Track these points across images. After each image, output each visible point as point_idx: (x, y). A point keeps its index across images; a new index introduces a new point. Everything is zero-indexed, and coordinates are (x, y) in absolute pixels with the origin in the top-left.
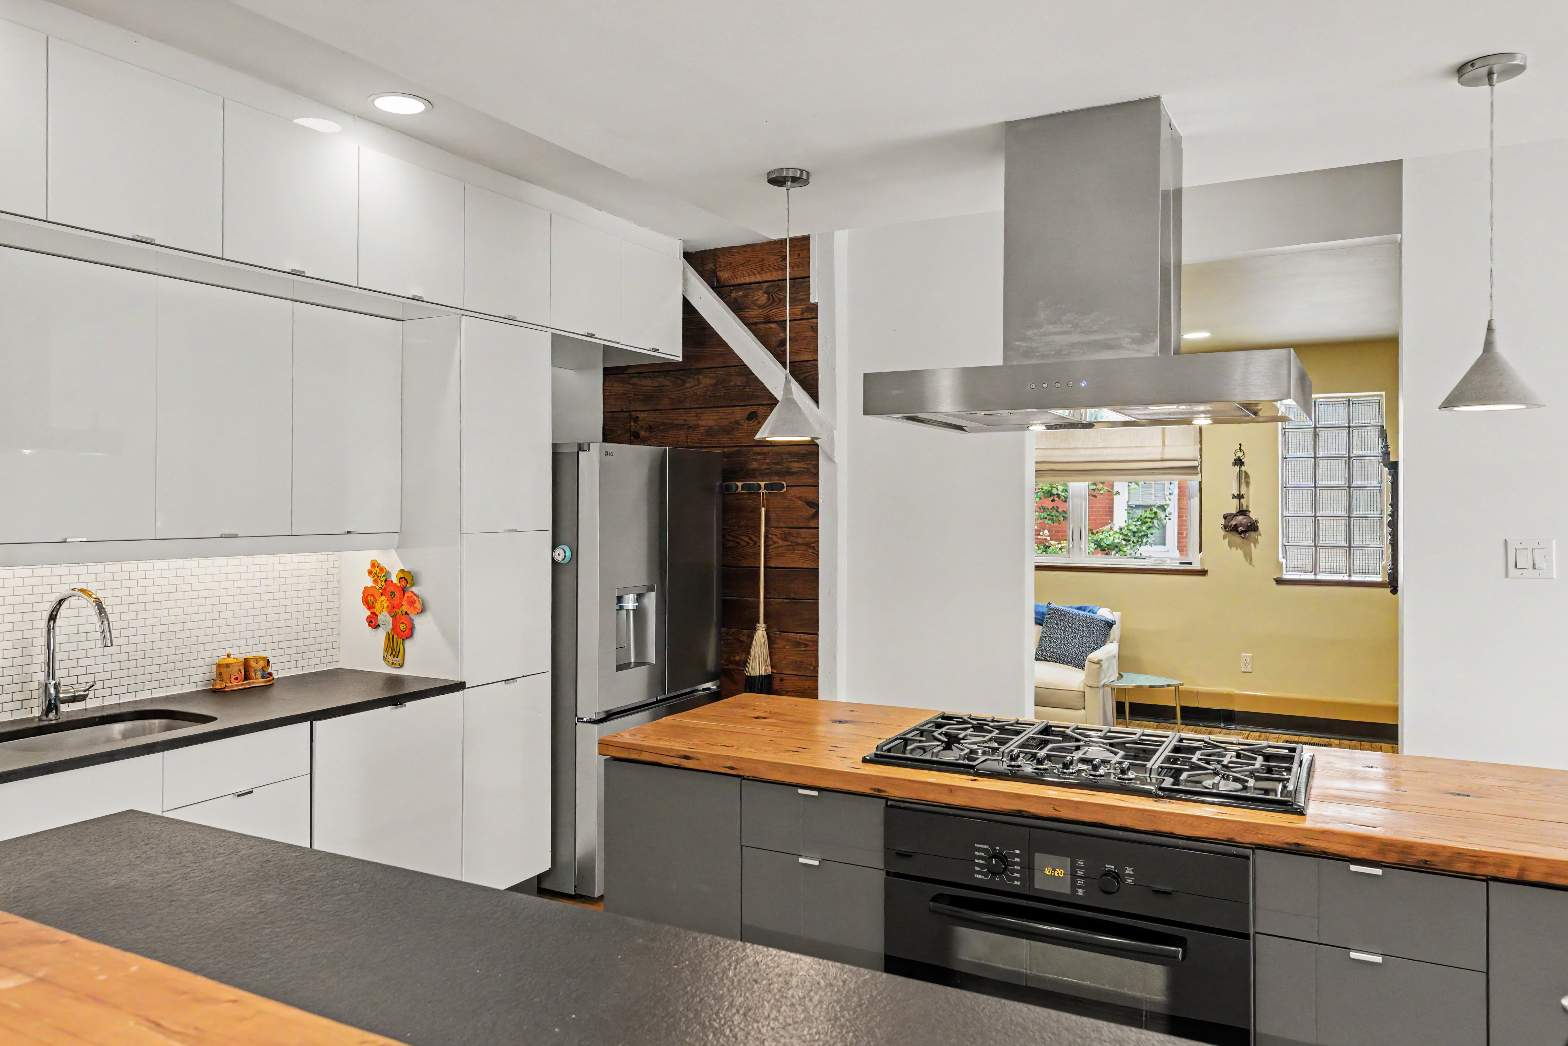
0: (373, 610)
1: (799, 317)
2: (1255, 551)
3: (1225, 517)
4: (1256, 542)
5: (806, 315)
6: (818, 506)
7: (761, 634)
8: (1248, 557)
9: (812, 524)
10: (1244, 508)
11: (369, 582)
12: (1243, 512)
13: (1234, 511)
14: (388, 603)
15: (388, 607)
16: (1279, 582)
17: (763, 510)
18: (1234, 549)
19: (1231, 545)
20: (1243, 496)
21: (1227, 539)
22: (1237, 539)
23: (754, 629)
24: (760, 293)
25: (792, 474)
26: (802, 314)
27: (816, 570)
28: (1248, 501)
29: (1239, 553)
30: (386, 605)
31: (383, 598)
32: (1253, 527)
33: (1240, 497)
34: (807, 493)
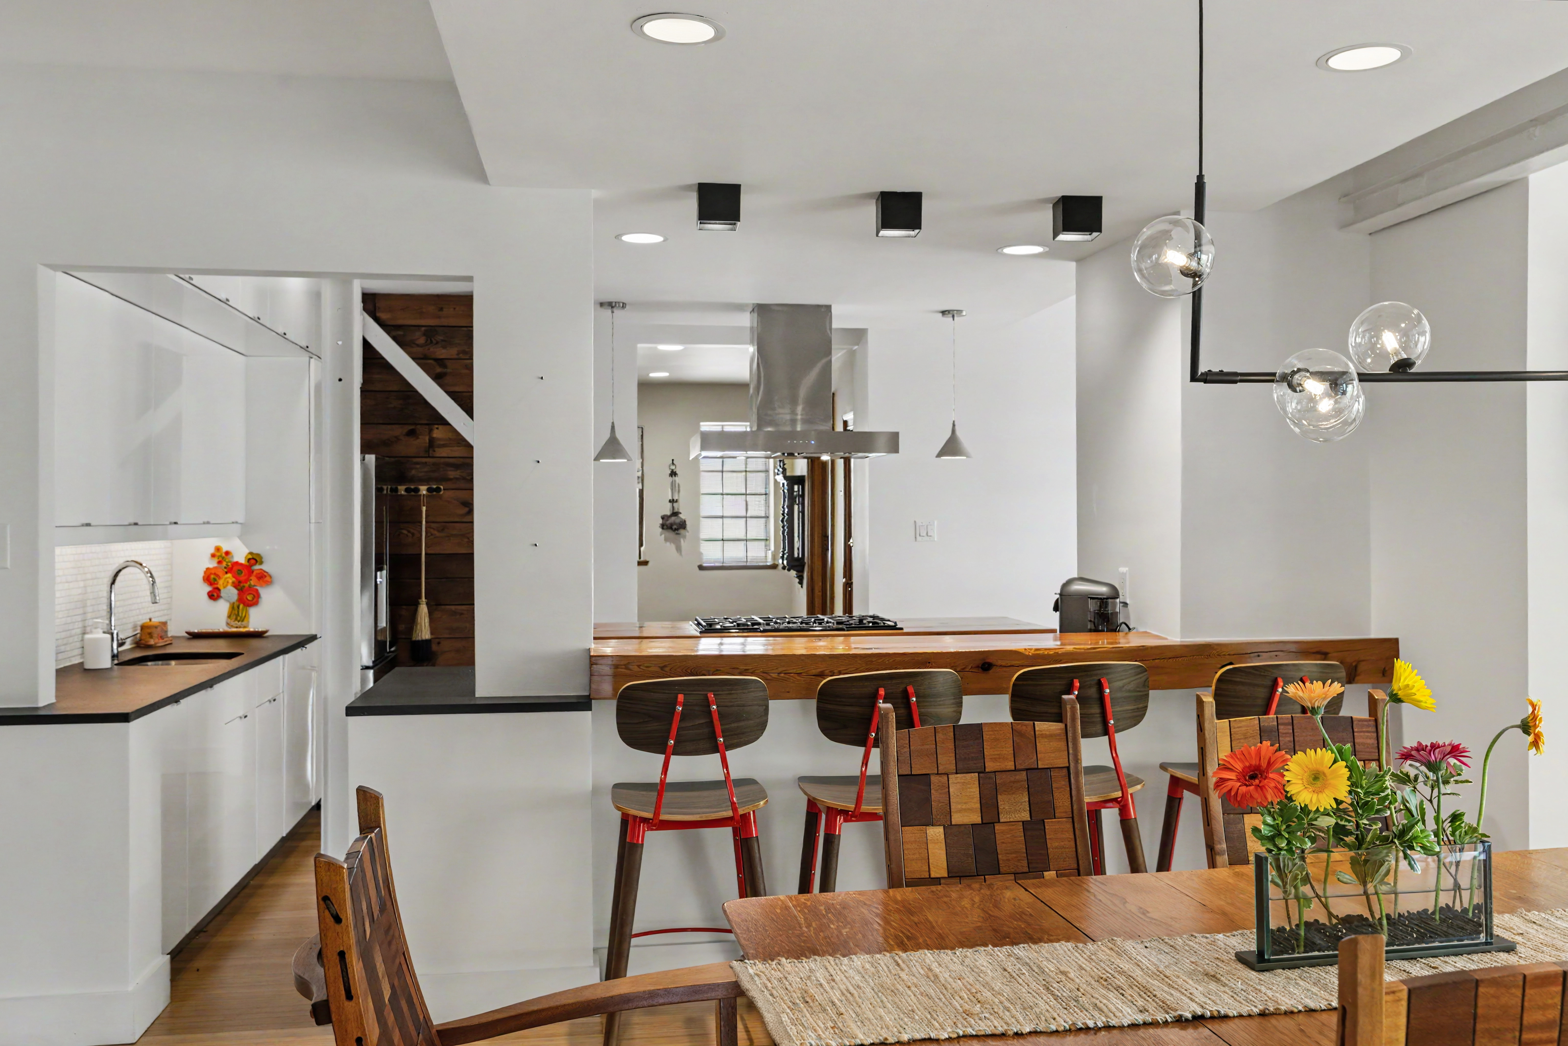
0: (215, 586)
1: (456, 357)
2: (684, 544)
3: (663, 518)
4: (684, 537)
5: (461, 356)
6: (472, 504)
7: (423, 609)
8: (679, 549)
9: (467, 519)
10: (676, 510)
11: (213, 564)
12: (675, 514)
13: (669, 513)
14: (234, 579)
15: (233, 583)
16: (701, 568)
17: (424, 509)
18: (668, 544)
19: (666, 540)
20: (677, 501)
21: (663, 536)
22: (670, 534)
23: (417, 604)
24: (418, 334)
25: (450, 480)
26: (458, 354)
27: (471, 555)
28: (679, 506)
29: (671, 547)
30: (230, 581)
31: (229, 575)
32: (683, 525)
33: (672, 501)
34: (462, 494)
